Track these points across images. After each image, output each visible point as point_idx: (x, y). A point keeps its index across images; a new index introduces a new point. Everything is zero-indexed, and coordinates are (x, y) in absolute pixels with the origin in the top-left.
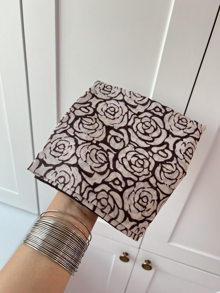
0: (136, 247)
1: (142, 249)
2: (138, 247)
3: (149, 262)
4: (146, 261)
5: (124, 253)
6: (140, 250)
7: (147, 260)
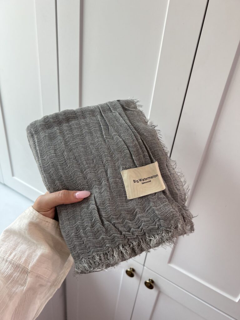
0: (141, 264)
1: (146, 267)
2: (143, 264)
3: (153, 282)
4: (149, 280)
5: (131, 268)
6: (145, 267)
7: (151, 279)
